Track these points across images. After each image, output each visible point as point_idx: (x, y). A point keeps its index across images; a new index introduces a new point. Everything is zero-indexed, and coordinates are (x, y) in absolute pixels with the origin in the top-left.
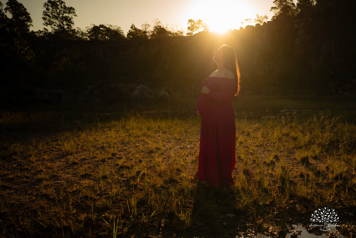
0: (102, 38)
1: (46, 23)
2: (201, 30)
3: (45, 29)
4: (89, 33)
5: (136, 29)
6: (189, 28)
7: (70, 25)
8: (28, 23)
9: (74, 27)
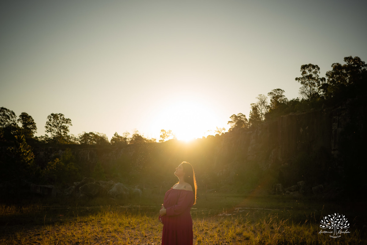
0: (91, 142)
1: (48, 131)
2: (171, 138)
3: (46, 135)
4: (81, 138)
5: (118, 136)
6: (161, 136)
7: (66, 132)
8: (34, 131)
9: (69, 134)
